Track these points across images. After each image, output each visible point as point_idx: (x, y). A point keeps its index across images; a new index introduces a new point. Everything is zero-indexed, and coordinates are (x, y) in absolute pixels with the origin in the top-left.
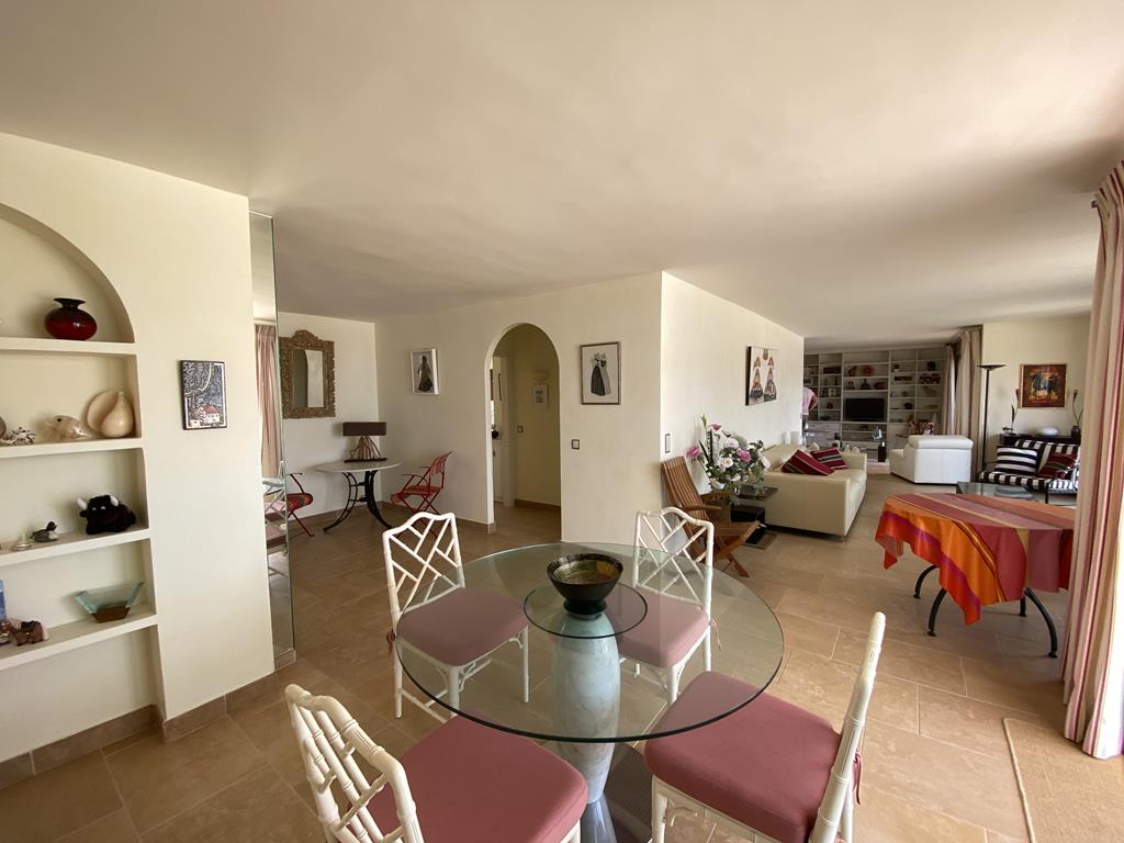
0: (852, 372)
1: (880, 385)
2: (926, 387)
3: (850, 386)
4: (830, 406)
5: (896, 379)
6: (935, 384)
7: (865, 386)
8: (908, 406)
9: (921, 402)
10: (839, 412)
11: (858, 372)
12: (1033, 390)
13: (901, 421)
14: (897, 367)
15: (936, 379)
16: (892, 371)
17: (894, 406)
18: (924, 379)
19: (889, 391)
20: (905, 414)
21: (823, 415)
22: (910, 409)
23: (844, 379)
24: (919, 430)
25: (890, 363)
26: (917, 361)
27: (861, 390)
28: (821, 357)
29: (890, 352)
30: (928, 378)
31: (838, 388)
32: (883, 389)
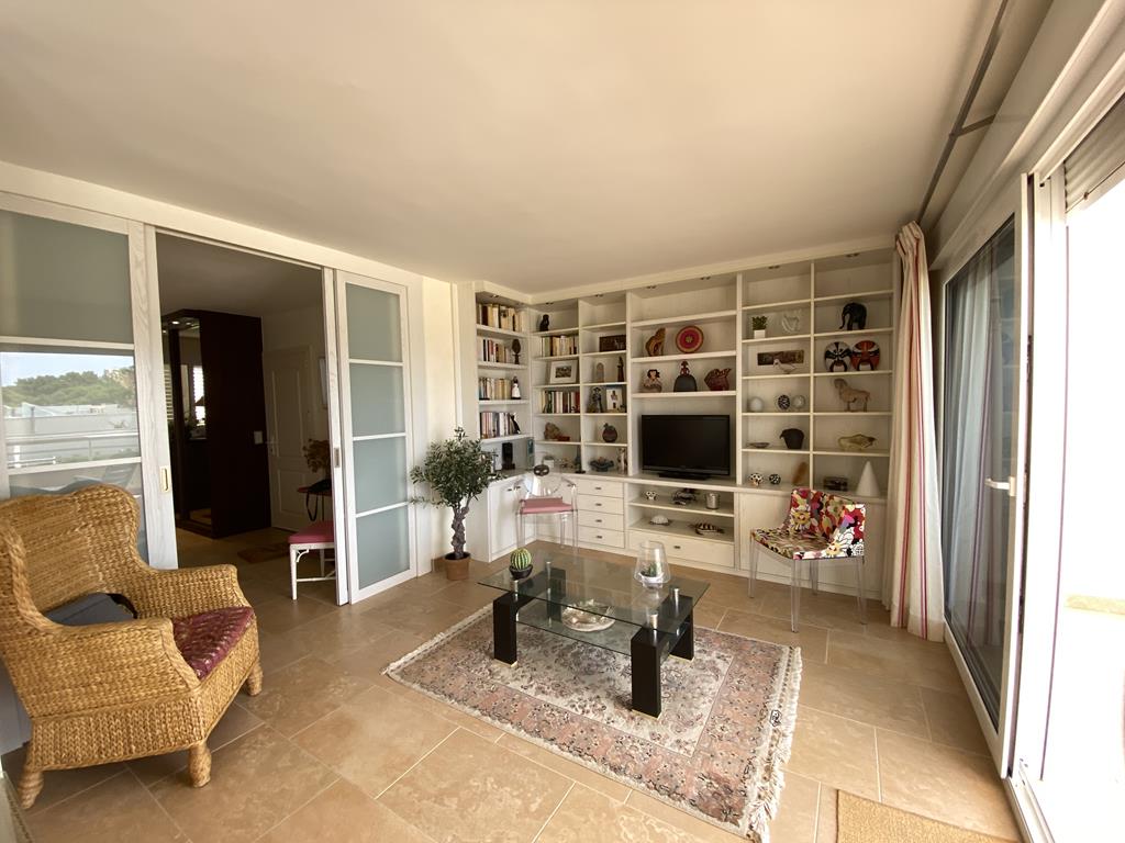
0: (654, 345)
1: (720, 379)
2: (840, 382)
3: (651, 383)
4: (610, 434)
5: (764, 359)
6: (865, 371)
7: (685, 382)
8: (794, 438)
10: (625, 450)
11: (668, 342)
13: (774, 481)
14: (759, 323)
15: (869, 356)
16: (748, 335)
17: (760, 439)
18: (835, 357)
19: (738, 393)
20: (781, 460)
21: (600, 454)
22: (799, 447)
23: (634, 365)
24: (820, 521)
25: (739, 313)
26: (812, 300)
27: (675, 391)
28: (584, 308)
29: (739, 279)
30: (848, 352)
31: (624, 388)
32: (727, 389)
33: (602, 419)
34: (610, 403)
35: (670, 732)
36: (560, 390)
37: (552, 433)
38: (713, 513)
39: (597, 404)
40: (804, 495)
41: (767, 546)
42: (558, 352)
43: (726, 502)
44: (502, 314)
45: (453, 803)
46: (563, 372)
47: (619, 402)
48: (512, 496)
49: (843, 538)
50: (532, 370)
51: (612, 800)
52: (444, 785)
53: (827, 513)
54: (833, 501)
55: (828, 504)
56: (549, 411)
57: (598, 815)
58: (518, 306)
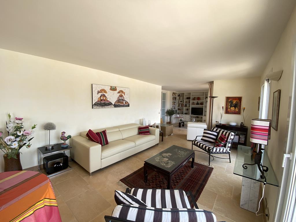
0: (194, 99)
1: (202, 104)
3: (193, 104)
4: (187, 110)
7: (198, 104)
10: (189, 112)
11: (196, 99)
12: (229, 107)
14: (207, 98)
16: (205, 99)
19: (204, 105)
21: (185, 112)
23: (191, 101)
25: (204, 96)
27: (196, 105)
28: (185, 94)
29: (205, 93)
31: (190, 104)
33: (186, 108)
34: (188, 106)
36: (181, 104)
37: (179, 109)
38: (200, 119)
39: (186, 106)
42: (181, 99)
43: (202, 118)
44: (174, 94)
46: (181, 102)
47: (189, 106)
48: (175, 116)
50: (177, 101)
56: (179, 106)
58: (176, 93)
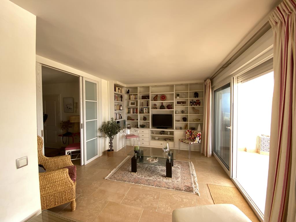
0: (155, 98)
1: (170, 107)
2: (193, 108)
3: (155, 107)
4: (145, 119)
5: (178, 103)
6: (198, 106)
7: (162, 107)
8: (185, 119)
9: (191, 116)
10: (149, 122)
11: (158, 98)
13: (181, 128)
14: (178, 95)
15: (198, 103)
16: (176, 98)
17: (178, 119)
18: (192, 103)
19: (174, 110)
20: (182, 124)
21: (142, 124)
22: (186, 121)
23: (151, 103)
24: (192, 136)
25: (174, 93)
26: (189, 91)
27: (160, 109)
28: (139, 89)
29: (174, 86)
30: (195, 102)
31: (149, 108)
32: (172, 109)
33: (142, 115)
34: (145, 111)
35: (175, 180)
36: (132, 108)
37: (129, 118)
38: (169, 136)
39: (142, 112)
40: (188, 131)
41: (183, 142)
42: (131, 99)
43: (172, 133)
44: (119, 89)
45: (138, 200)
46: (132, 104)
49: (197, 139)
50: (125, 103)
51: (170, 193)
52: (135, 198)
53: (193, 134)
54: (194, 132)
55: (193, 133)
56: (129, 113)
57: (168, 196)
58: (122, 87)
